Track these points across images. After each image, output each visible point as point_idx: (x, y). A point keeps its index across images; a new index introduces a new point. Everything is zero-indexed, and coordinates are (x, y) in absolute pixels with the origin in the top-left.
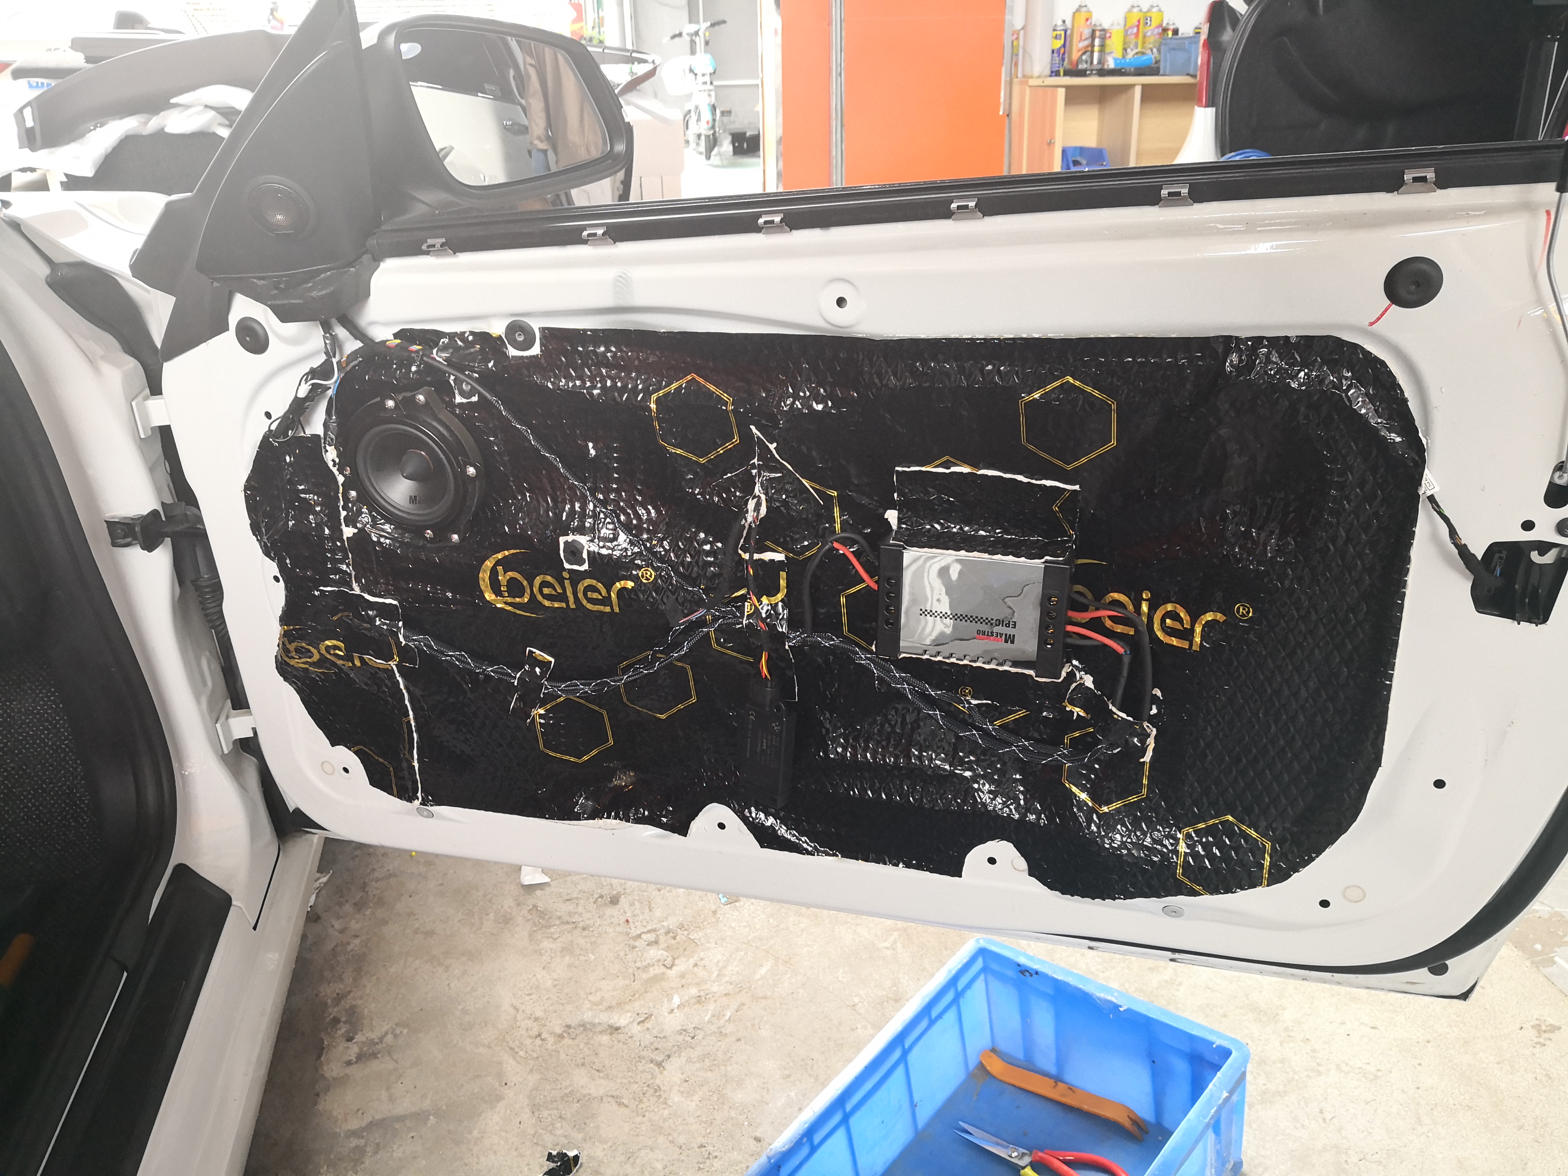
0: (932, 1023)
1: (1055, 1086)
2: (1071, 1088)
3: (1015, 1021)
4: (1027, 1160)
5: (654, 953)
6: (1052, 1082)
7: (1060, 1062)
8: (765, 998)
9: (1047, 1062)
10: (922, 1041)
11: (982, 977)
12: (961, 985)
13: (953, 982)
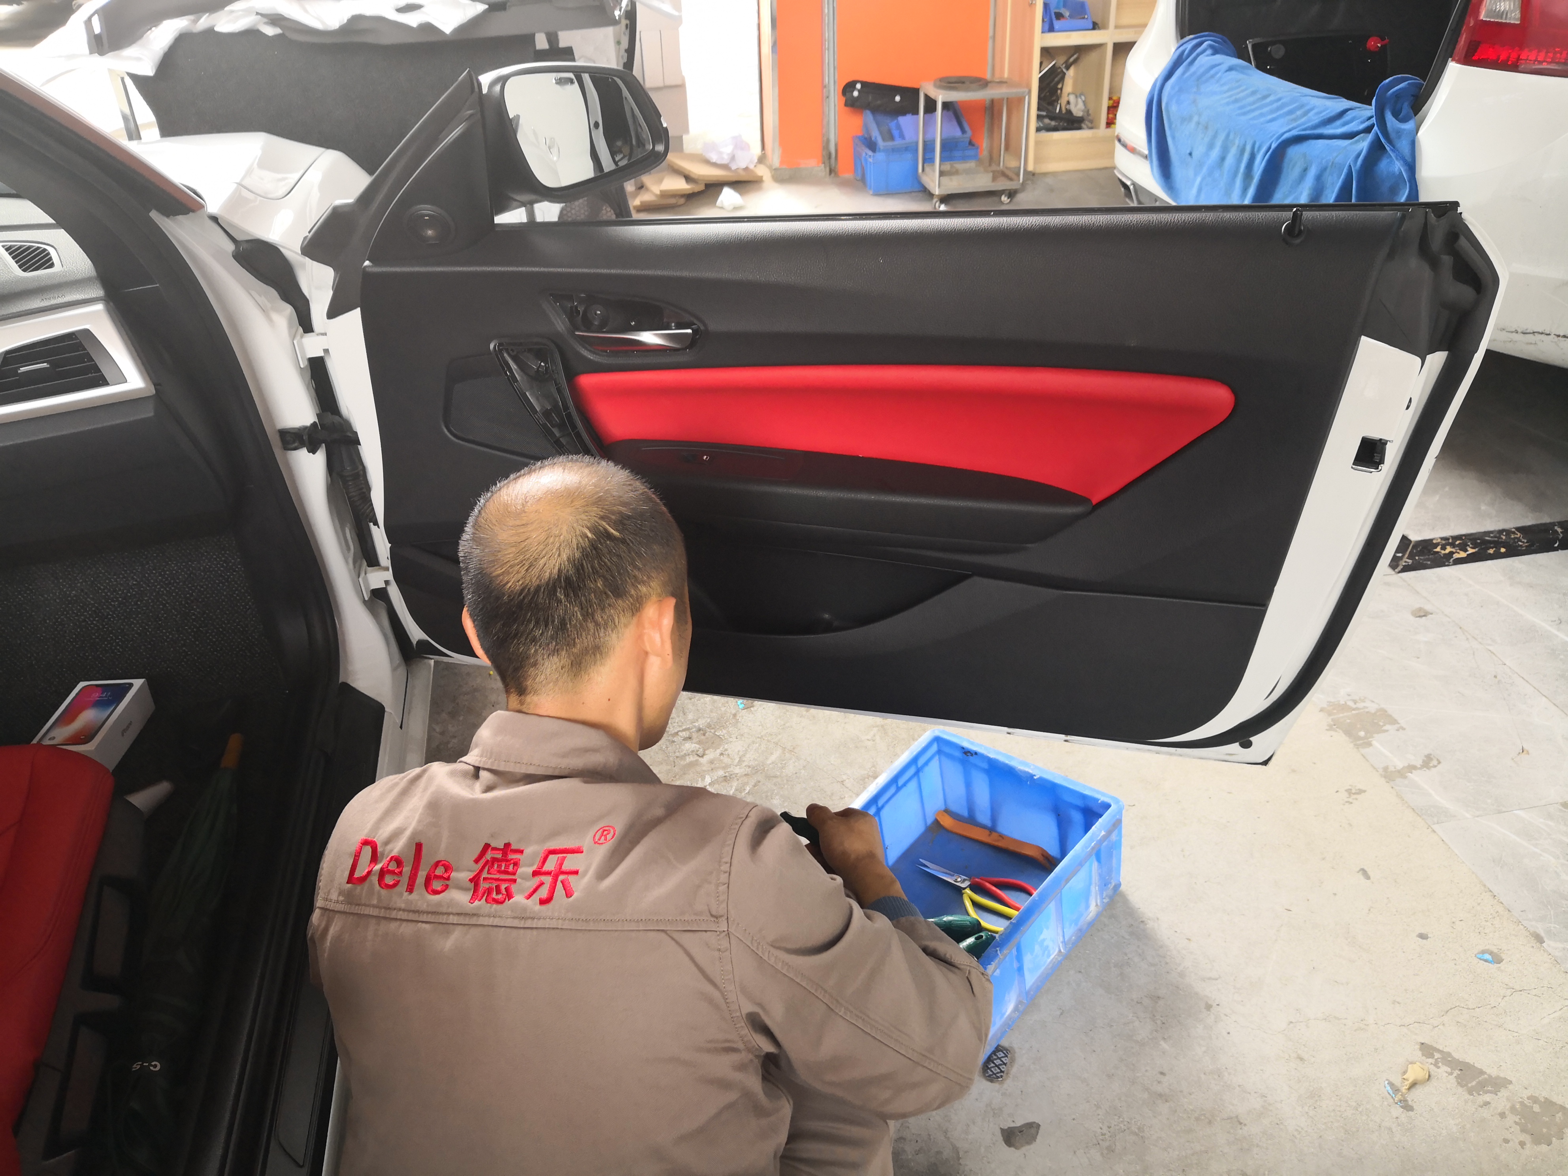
0: (899, 789)
1: (989, 835)
2: (1002, 836)
3: (961, 790)
4: (967, 883)
5: (689, 746)
6: (987, 832)
7: (994, 819)
8: (776, 777)
9: (984, 818)
10: (891, 802)
11: (937, 757)
12: (921, 762)
13: (914, 760)
